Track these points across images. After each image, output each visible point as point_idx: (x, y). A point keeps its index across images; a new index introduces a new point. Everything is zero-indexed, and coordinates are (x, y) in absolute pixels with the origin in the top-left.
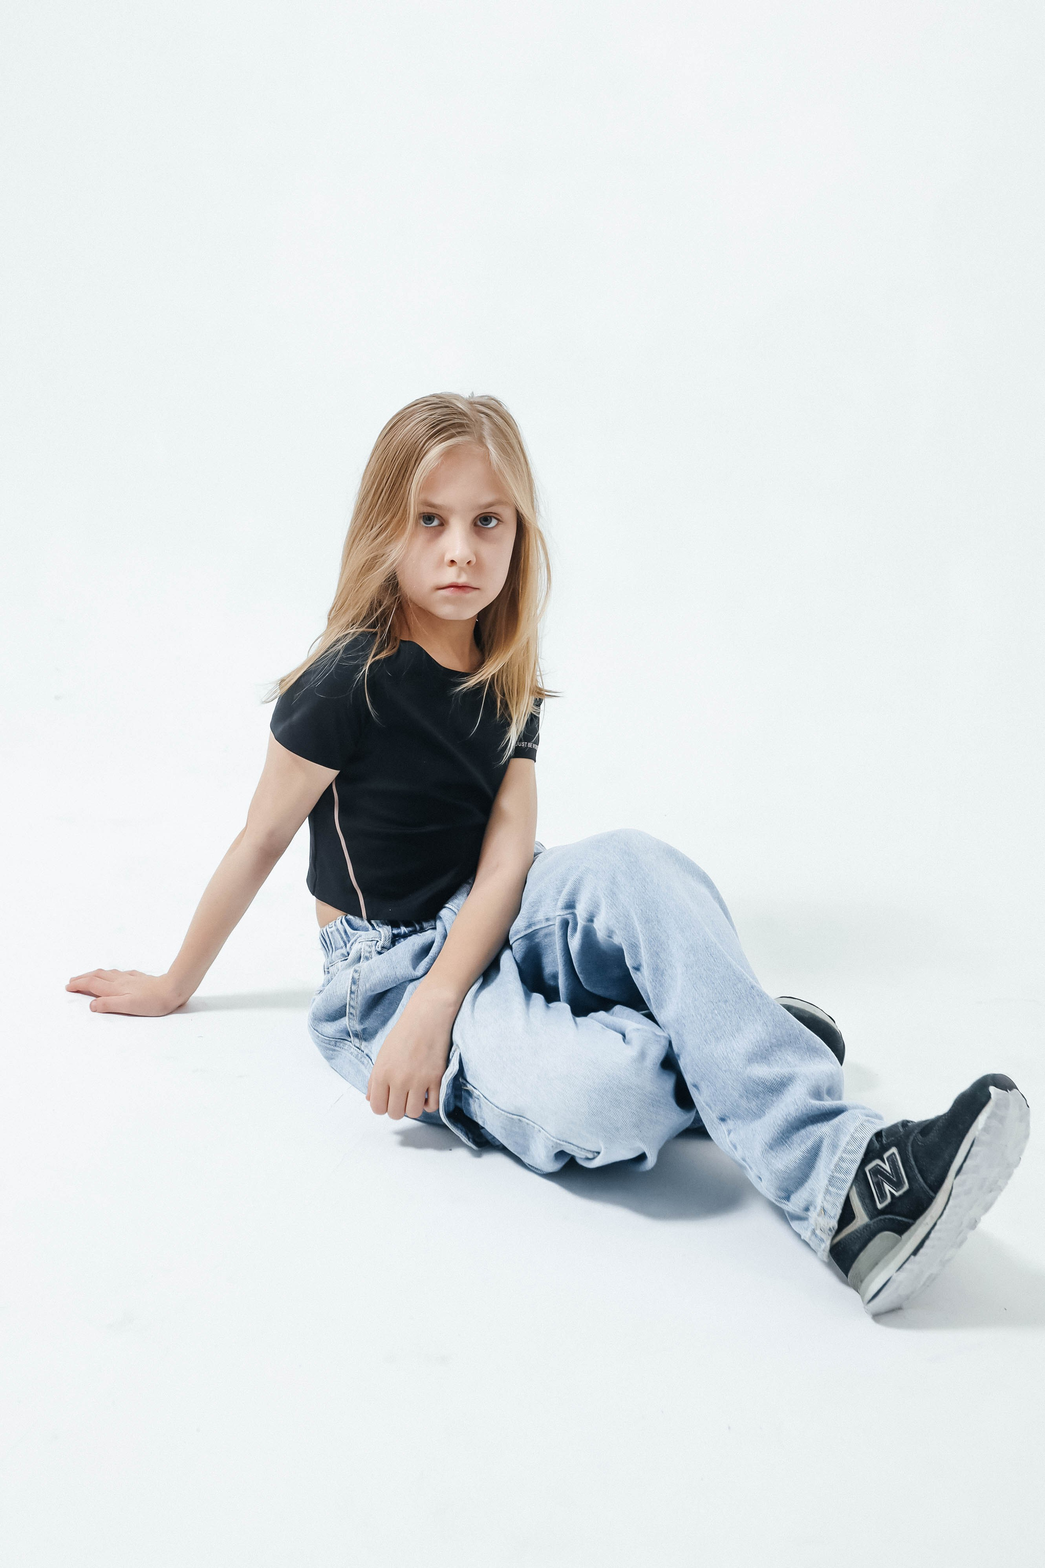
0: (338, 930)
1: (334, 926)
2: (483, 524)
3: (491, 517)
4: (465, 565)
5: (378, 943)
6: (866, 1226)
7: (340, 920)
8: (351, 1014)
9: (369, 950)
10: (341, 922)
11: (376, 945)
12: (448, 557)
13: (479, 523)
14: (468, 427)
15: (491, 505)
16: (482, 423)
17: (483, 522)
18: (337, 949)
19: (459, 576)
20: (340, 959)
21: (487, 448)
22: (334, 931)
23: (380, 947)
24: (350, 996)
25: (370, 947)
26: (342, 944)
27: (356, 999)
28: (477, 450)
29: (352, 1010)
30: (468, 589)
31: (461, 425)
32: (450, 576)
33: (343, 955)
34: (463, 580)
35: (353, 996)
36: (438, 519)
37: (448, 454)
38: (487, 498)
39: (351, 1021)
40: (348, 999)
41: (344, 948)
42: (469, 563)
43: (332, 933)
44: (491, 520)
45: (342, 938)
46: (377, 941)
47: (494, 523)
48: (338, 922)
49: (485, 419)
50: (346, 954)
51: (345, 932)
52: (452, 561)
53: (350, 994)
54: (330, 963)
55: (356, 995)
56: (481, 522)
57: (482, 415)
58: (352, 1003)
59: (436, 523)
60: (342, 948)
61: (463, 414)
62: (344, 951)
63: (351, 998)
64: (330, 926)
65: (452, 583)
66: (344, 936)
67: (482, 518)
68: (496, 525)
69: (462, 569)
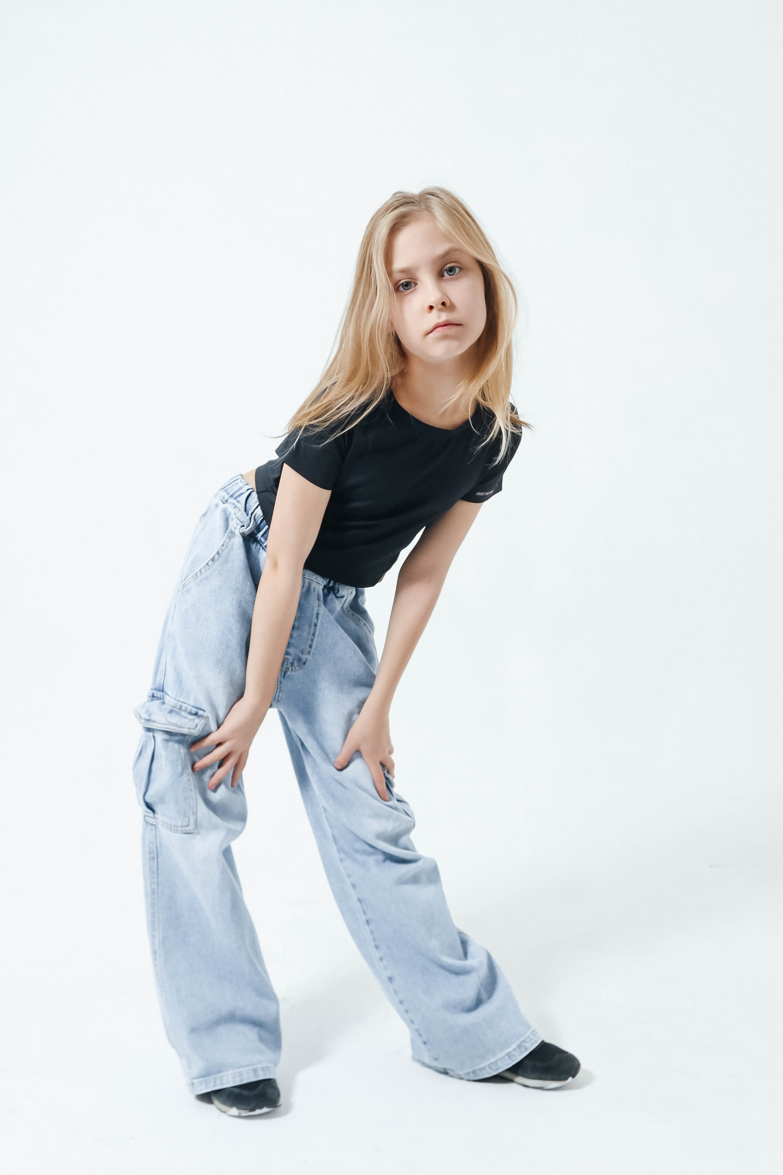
0: (241, 488)
2: (449, 275)
3: (454, 267)
9: (236, 526)
12: (427, 305)
15: (448, 253)
17: (449, 272)
26: (231, 494)
30: (453, 326)
32: (433, 319)
33: (224, 498)
34: (444, 318)
42: (444, 304)
43: (237, 483)
45: (236, 492)
47: (457, 269)
48: (247, 487)
51: (241, 494)
52: (431, 307)
60: (228, 494)
64: (242, 481)
65: (437, 324)
67: (447, 269)
68: (460, 272)
69: (440, 310)
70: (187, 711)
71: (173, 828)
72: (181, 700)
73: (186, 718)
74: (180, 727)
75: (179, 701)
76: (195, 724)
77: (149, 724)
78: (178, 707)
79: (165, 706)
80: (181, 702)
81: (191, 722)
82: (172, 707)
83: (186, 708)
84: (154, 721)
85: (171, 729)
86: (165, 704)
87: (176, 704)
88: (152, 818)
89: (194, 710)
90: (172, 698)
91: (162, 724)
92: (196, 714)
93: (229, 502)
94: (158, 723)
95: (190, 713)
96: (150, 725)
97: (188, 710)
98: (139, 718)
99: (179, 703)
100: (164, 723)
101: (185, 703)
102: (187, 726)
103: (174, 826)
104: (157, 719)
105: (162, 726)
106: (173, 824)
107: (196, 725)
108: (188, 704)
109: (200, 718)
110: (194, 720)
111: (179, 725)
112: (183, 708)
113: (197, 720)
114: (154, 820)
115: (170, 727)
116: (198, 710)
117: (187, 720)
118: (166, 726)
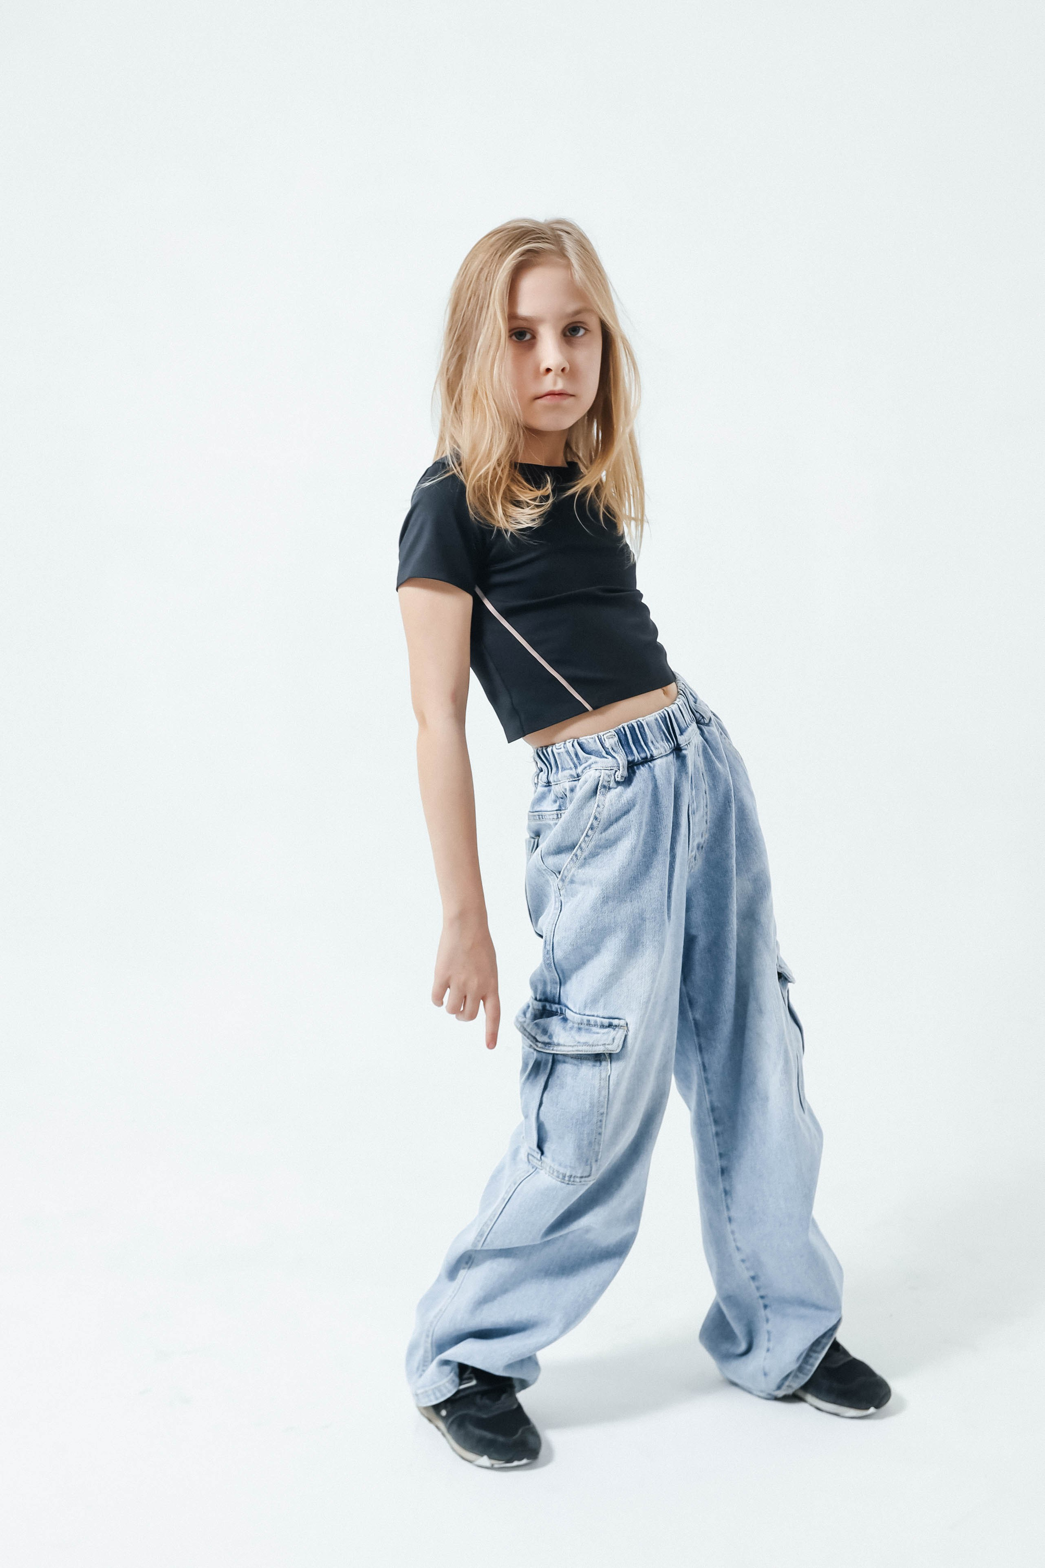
0: (568, 752)
1: (563, 747)
2: (572, 334)
3: (578, 327)
4: (559, 371)
5: (617, 773)
7: (571, 743)
8: (576, 855)
9: (608, 779)
10: (573, 745)
11: (615, 774)
12: (544, 366)
13: (568, 334)
15: (577, 313)
17: (572, 332)
18: (563, 769)
19: (555, 383)
20: (568, 779)
21: (568, 257)
22: (562, 752)
23: (620, 776)
24: (584, 838)
25: (609, 776)
26: (571, 765)
27: (588, 843)
29: (579, 853)
30: (566, 396)
32: (549, 383)
33: (572, 776)
34: (560, 386)
35: (586, 839)
36: (530, 333)
38: (572, 307)
39: (571, 862)
40: (581, 840)
41: (574, 769)
42: (563, 370)
43: (559, 754)
44: (579, 329)
45: (572, 760)
46: (616, 771)
47: (582, 332)
48: (569, 745)
50: (576, 776)
51: (577, 755)
52: (549, 370)
53: (585, 836)
54: (554, 782)
55: (590, 839)
56: (569, 332)
58: (583, 845)
59: (528, 337)
60: (571, 769)
62: (573, 772)
63: (584, 841)
65: (551, 391)
66: (575, 759)
67: (569, 329)
68: (584, 334)
69: (557, 375)
70: (597, 1025)
71: (567, 1178)
72: (587, 1014)
73: (598, 1033)
74: (593, 1046)
75: (585, 1015)
76: (611, 1038)
77: (551, 1048)
78: (585, 1022)
79: (570, 1024)
80: (588, 1015)
81: (605, 1037)
82: (579, 1024)
83: (596, 1022)
84: (559, 1045)
85: (582, 1051)
86: (569, 1021)
87: (582, 1020)
88: (537, 1159)
89: (606, 1022)
90: (576, 1013)
91: (571, 1046)
92: (610, 1025)
93: (580, 774)
94: (564, 1045)
95: (602, 1026)
96: (553, 1050)
97: (599, 1024)
98: (534, 1041)
99: (586, 1018)
100: (573, 1044)
101: (593, 1016)
102: (602, 1042)
103: (571, 1176)
104: (561, 1042)
105: (571, 1049)
106: (568, 1174)
107: (614, 1039)
108: (597, 1016)
109: (617, 1029)
110: (608, 1033)
111: (591, 1043)
112: (592, 1023)
113: (612, 1032)
114: (540, 1163)
115: (580, 1048)
116: (611, 1020)
117: (599, 1035)
118: (575, 1048)
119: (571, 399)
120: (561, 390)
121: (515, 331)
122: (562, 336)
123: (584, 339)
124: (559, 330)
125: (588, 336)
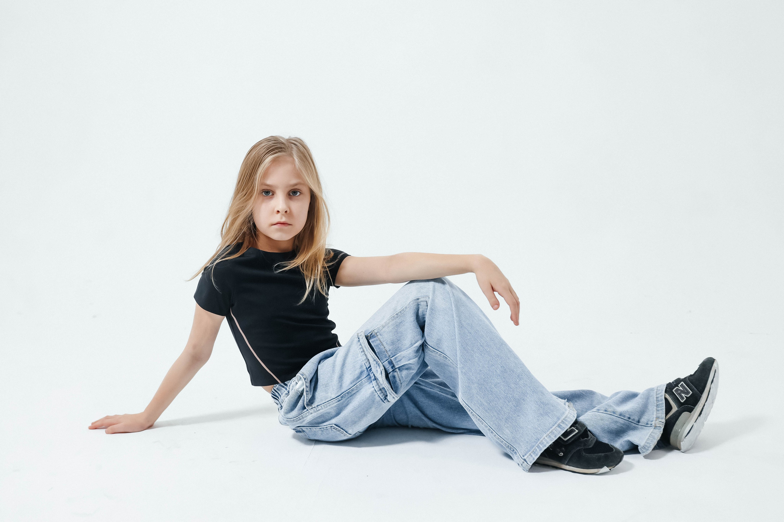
2: (293, 195)
3: (297, 191)
4: (284, 213)
6: (677, 411)
12: (276, 210)
13: (291, 194)
14: (285, 149)
15: (296, 185)
16: (292, 148)
17: (293, 194)
19: (281, 218)
21: (294, 158)
28: (289, 159)
30: (286, 225)
31: (281, 148)
32: (278, 218)
34: (284, 220)
36: (272, 192)
37: (274, 161)
38: (294, 181)
42: (286, 212)
47: (298, 194)
49: (293, 146)
52: (278, 211)
57: (292, 144)
59: (271, 194)
61: (283, 143)
65: (279, 222)
67: (292, 192)
68: (299, 195)
69: (283, 215)
119: (290, 227)
120: (285, 222)
121: (264, 190)
122: (288, 195)
123: (299, 197)
124: (286, 192)
125: (301, 196)
